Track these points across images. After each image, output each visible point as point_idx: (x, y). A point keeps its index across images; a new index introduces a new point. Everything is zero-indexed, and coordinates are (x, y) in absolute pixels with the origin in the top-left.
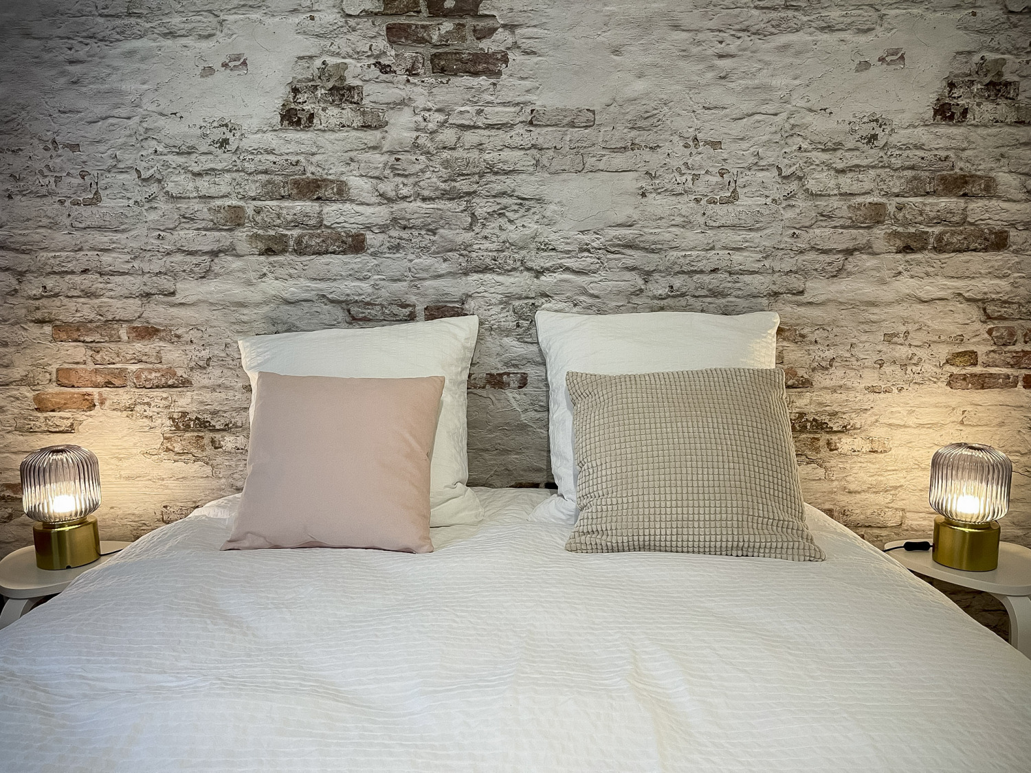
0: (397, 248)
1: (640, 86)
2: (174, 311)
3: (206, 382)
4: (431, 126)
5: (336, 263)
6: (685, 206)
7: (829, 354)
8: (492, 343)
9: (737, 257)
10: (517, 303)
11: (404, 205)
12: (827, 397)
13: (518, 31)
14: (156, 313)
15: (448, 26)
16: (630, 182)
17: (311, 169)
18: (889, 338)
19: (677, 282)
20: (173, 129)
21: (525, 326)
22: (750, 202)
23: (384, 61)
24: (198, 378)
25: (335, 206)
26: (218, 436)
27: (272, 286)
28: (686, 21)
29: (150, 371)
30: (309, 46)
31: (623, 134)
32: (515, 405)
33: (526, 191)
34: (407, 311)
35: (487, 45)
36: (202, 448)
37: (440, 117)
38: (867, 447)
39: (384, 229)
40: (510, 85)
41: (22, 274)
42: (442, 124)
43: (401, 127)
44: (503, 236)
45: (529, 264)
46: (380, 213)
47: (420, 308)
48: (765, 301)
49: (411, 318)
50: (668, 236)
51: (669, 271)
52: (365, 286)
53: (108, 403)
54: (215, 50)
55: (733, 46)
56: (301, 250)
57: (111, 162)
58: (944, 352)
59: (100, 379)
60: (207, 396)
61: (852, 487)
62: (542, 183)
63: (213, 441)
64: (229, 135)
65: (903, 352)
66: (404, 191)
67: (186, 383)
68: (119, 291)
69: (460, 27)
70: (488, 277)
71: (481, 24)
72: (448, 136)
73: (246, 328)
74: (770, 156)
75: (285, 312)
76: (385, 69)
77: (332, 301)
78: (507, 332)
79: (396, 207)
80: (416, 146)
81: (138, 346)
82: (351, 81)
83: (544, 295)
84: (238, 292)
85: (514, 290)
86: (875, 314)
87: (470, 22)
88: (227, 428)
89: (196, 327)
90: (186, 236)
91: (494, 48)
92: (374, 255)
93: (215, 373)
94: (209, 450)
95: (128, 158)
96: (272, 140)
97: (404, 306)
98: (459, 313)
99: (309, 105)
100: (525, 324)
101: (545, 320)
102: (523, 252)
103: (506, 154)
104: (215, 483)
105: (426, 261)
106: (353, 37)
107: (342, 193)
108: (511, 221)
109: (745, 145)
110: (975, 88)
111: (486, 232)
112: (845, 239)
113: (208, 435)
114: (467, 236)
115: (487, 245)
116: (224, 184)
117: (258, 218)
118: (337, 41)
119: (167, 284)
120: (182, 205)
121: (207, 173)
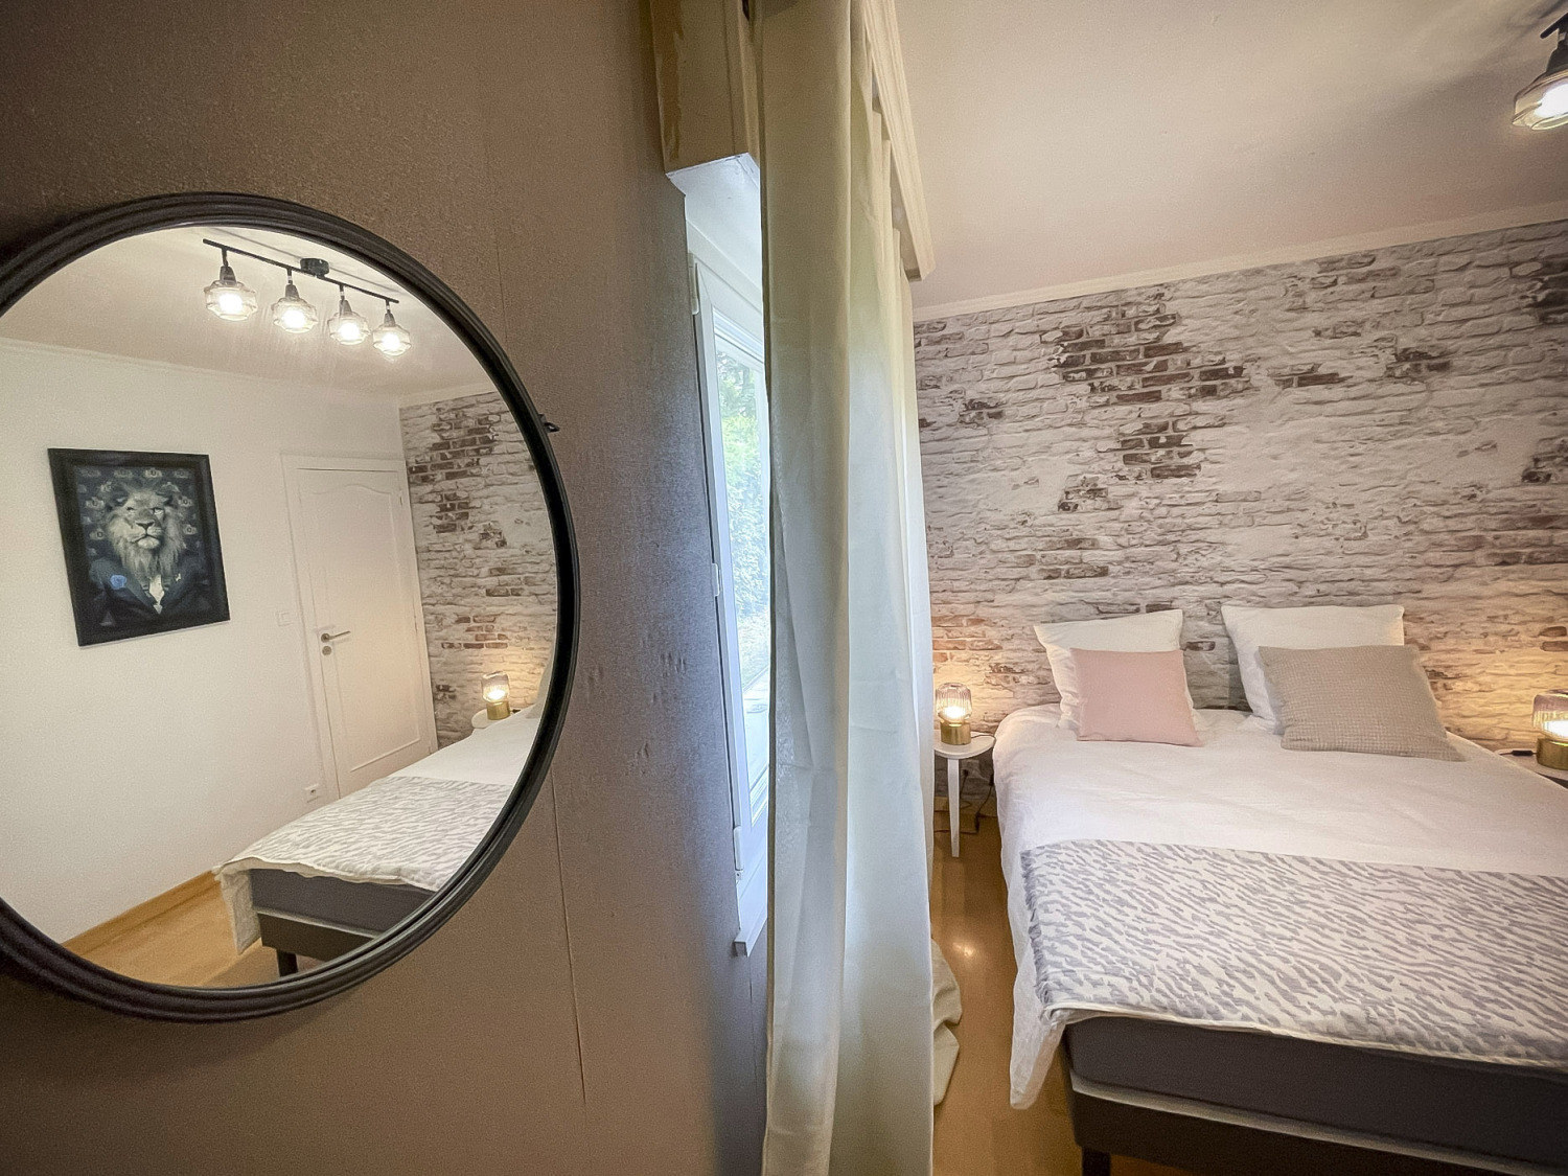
0: (1128, 573)
1: (1293, 476)
2: (993, 610)
3: (1011, 647)
4: (1151, 506)
5: (1090, 582)
6: (1328, 543)
7: (1443, 629)
8: (1191, 624)
9: (1368, 571)
10: (1208, 601)
11: (1133, 549)
12: (1443, 656)
13: (1207, 452)
14: (983, 611)
15: (1161, 452)
16: (1287, 530)
17: (1075, 533)
18: (1491, 619)
19: (1323, 587)
20: (994, 517)
22: (1376, 538)
23: (1120, 474)
24: (1006, 645)
25: (1090, 552)
26: (1017, 676)
27: (1050, 596)
28: (1324, 437)
29: (979, 641)
30: (1076, 469)
31: (1281, 503)
32: (1206, 660)
33: (1213, 538)
34: (1134, 607)
35: (1186, 461)
36: (1008, 682)
37: (1158, 501)
38: (1477, 688)
39: (1120, 563)
40: (1202, 480)
42: (1158, 505)
43: (1132, 508)
44: (1198, 564)
45: (1216, 579)
46: (1119, 555)
47: (1143, 606)
48: (1390, 598)
49: (1137, 611)
50: (1314, 561)
51: (1316, 581)
52: (1108, 594)
53: (955, 658)
54: (1019, 476)
56: (1069, 576)
57: (961, 535)
58: (1538, 627)
59: (951, 646)
60: (1011, 655)
61: (1465, 713)
62: (1224, 534)
63: (1014, 679)
64: (1027, 518)
65: (1504, 628)
66: (1133, 542)
67: (999, 648)
68: (963, 600)
69: (1169, 453)
70: (1188, 587)
71: (1182, 450)
72: (1163, 511)
73: (1035, 618)
74: (1393, 510)
75: (1064, 610)
76: (1121, 478)
77: (1087, 603)
78: (1201, 618)
79: (1128, 551)
80: (1141, 517)
81: (973, 629)
82: (1100, 486)
83: (1226, 596)
84: (1031, 599)
85: (1205, 594)
86: (1478, 604)
87: (1176, 449)
88: (1023, 672)
89: (1005, 618)
90: (1001, 571)
91: (1191, 462)
92: (1114, 577)
93: (1016, 643)
94: (1012, 684)
95: (970, 533)
96: (1052, 519)
97: (1133, 605)
98: (1169, 608)
99: (1074, 499)
100: (1214, 613)
101: (1230, 613)
102: (1212, 573)
103: (1200, 519)
104: (1014, 701)
105: (1147, 579)
106: (1101, 463)
107: (1094, 545)
108: (1203, 555)
109: (1372, 505)
110: (1556, 461)
111: (1186, 562)
112: (1455, 558)
113: (1011, 676)
114: (1174, 565)
115: (1187, 569)
116: (1023, 543)
117: (1044, 560)
118: (1093, 466)
119: (989, 596)
120: (1000, 555)
121: (1014, 538)
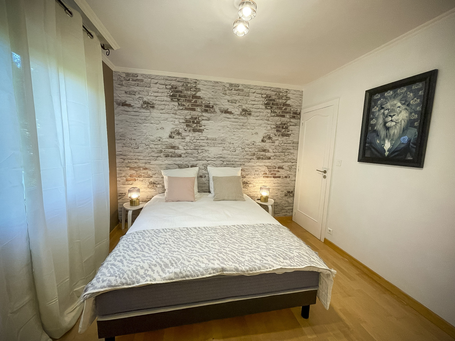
0: (187, 157)
1: (223, 135)
2: (150, 166)
3: (155, 177)
4: (192, 139)
5: (177, 159)
6: (229, 152)
7: (248, 173)
8: (200, 171)
9: (236, 159)
10: (204, 165)
11: (188, 150)
12: (248, 179)
13: (206, 126)
14: (147, 166)
15: (195, 125)
16: (221, 148)
17: (173, 145)
18: (256, 171)
19: (227, 163)
20: (151, 138)
21: (206, 169)
22: (237, 152)
23: (185, 129)
24: (154, 176)
25: (177, 150)
26: (157, 185)
27: (166, 162)
28: (229, 126)
29: (146, 175)
30: (174, 127)
31: (220, 142)
32: (204, 180)
33: (206, 149)
34: (188, 166)
35: (201, 128)
36: (154, 187)
37: (194, 138)
38: (253, 186)
39: (184, 154)
40: (204, 134)
41: (125, 159)
42: (194, 139)
43: (188, 139)
44: (203, 155)
45: (206, 160)
46: (184, 152)
47: (190, 166)
48: (239, 166)
49: (188, 167)
50: (226, 156)
51: (226, 161)
52: (181, 162)
53: (138, 180)
54: (159, 126)
55: (235, 130)
56: (171, 157)
57: (141, 142)
58: (263, 173)
59: (137, 176)
60: (155, 179)
61: (251, 191)
62: (209, 148)
63: (156, 186)
64: (160, 139)
65: (257, 173)
66: (188, 148)
67: (152, 177)
68: (141, 162)
70: (200, 161)
71: (200, 125)
72: (195, 141)
73: (162, 168)
74: (240, 146)
75: (169, 166)
77: (176, 164)
78: (203, 169)
79: (186, 151)
80: (190, 142)
81: (144, 171)
82: (180, 132)
83: (208, 164)
84: (161, 163)
85: (204, 163)
86: (254, 168)
87: (198, 125)
88: (158, 184)
89: (154, 168)
90: (153, 154)
91: (202, 129)
92: (183, 158)
93: (157, 175)
94: (155, 187)
95: (144, 142)
96: (167, 140)
97: (187, 165)
98: (196, 167)
99: (173, 135)
100: (206, 168)
101: (209, 168)
102: (206, 158)
103: (203, 144)
104: (156, 193)
105: (191, 159)
106: (181, 126)
107: (178, 148)
108: (204, 153)
109: (237, 144)
110: (267, 138)
111: (200, 155)
112: (250, 157)
113: (155, 185)
114: (197, 155)
115: (200, 157)
116: (159, 146)
117: (165, 152)
118: (178, 126)
119: (149, 161)
120: (152, 149)
121: (157, 144)
